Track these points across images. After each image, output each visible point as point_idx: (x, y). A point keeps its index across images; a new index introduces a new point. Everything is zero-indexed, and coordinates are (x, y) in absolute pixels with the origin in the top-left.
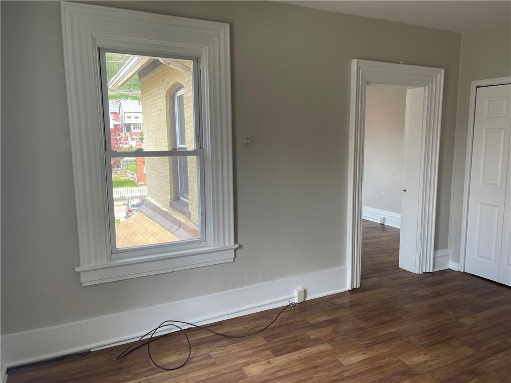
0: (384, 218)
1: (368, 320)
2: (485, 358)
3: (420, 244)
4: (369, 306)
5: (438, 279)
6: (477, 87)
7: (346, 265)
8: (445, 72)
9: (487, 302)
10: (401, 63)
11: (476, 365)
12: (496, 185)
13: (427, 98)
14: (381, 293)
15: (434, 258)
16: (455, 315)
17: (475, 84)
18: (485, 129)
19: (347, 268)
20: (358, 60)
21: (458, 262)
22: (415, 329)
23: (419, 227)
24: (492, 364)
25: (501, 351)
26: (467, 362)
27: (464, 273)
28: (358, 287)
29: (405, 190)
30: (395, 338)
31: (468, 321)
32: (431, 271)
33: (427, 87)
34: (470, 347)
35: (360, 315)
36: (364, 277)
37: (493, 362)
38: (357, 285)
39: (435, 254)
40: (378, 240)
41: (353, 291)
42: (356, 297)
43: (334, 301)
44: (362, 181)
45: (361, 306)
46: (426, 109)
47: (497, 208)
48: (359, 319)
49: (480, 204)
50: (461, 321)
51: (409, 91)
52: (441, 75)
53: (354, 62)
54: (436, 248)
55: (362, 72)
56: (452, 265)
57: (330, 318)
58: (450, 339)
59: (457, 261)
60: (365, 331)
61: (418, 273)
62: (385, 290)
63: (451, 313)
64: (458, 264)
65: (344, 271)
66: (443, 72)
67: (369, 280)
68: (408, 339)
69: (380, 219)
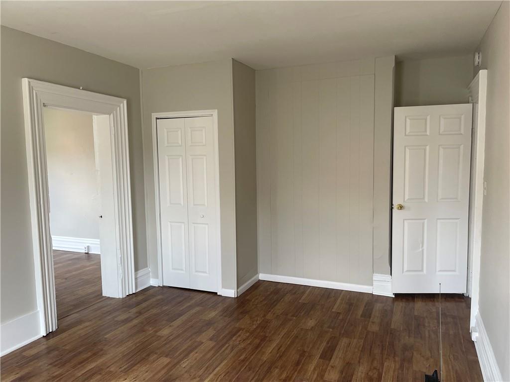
0: (88, 247)
1: (65, 364)
2: (179, 362)
3: (120, 268)
4: (67, 348)
5: (140, 298)
6: (157, 119)
7: (37, 309)
8: (127, 102)
9: (182, 309)
10: (81, 88)
11: (170, 373)
12: (180, 204)
13: (113, 125)
14: (82, 329)
15: (136, 279)
16: (154, 330)
17: (155, 115)
18: (167, 156)
19: (38, 312)
20: (30, 80)
21: (158, 278)
22: (116, 357)
23: (119, 251)
24: (184, 366)
25: (191, 351)
26: (163, 372)
27: (164, 287)
28: (54, 330)
29: (101, 217)
30: (93, 374)
31: (165, 332)
32: (134, 292)
33: (112, 115)
34: (166, 356)
35: (56, 361)
36: (60, 317)
37: (185, 364)
38: (53, 327)
39: (136, 275)
40: (81, 271)
41: (49, 336)
42: (52, 341)
43: (24, 354)
44: (49, 212)
45: (57, 350)
46: (113, 136)
47: (183, 224)
48: (55, 366)
49: (170, 222)
50: (159, 334)
51: (96, 118)
52: (123, 105)
53: (25, 82)
54: (136, 269)
55: (36, 93)
56: (153, 282)
57: (18, 376)
58: (148, 355)
59: (156, 277)
60: (61, 377)
61: (121, 297)
62: (87, 324)
63: (150, 329)
64: (157, 280)
65: (35, 316)
66: (125, 102)
67: (68, 319)
68: (108, 369)
69: (84, 248)
